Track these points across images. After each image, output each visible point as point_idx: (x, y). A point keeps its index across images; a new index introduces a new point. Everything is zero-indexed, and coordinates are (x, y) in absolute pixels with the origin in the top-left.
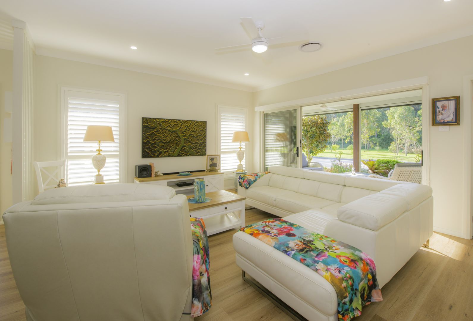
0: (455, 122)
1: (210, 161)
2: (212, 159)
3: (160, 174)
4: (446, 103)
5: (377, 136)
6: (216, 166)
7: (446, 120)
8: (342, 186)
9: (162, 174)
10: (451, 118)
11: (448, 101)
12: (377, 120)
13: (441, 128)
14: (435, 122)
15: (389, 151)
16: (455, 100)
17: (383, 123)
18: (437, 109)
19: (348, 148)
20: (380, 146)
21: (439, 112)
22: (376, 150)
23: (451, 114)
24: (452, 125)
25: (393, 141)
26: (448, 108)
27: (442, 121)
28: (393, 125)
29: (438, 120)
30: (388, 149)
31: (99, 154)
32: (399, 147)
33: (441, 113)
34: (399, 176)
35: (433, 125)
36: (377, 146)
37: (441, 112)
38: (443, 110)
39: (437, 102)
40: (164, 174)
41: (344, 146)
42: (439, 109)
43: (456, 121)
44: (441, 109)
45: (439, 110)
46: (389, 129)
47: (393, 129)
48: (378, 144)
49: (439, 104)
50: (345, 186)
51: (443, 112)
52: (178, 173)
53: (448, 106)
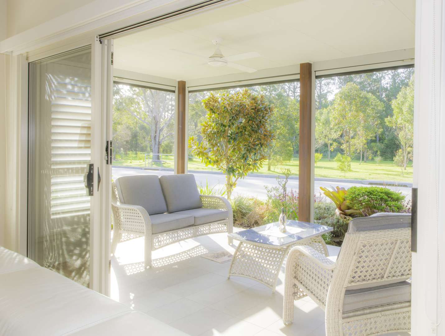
5: (380, 140)
12: (378, 116)
15: (395, 163)
17: (386, 120)
19: (336, 158)
20: (381, 156)
22: (375, 163)
25: (401, 148)
28: (401, 124)
30: (393, 160)
32: (408, 157)
34: (360, 259)
36: (377, 155)
41: (330, 156)
46: (396, 130)
47: (400, 129)
48: (379, 153)
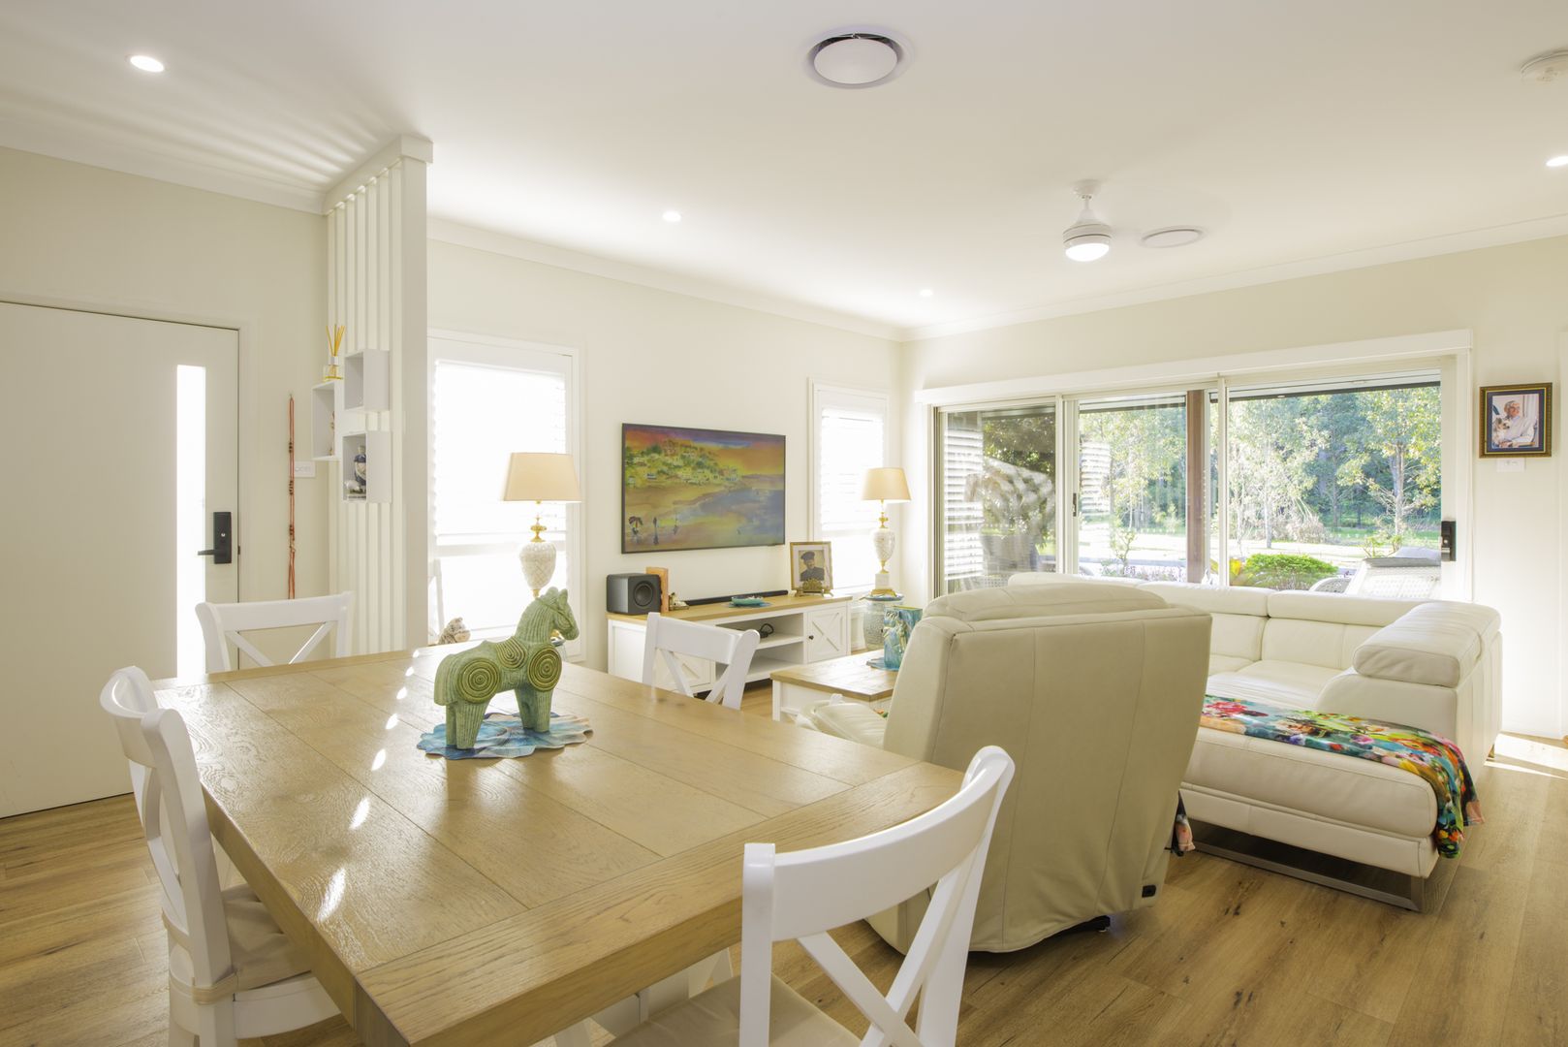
0: (1540, 448)
1: (802, 561)
2: (807, 557)
3: (679, 601)
4: (1517, 399)
6: (823, 579)
7: (1518, 442)
8: (1259, 618)
9: (684, 604)
10: (1529, 438)
11: (1522, 396)
13: (1501, 464)
14: (1488, 449)
16: (1541, 393)
18: (1493, 413)
21: (1500, 421)
23: (1527, 429)
24: (1533, 455)
26: (1521, 414)
27: (1506, 446)
29: (1497, 443)
31: (537, 538)
32: (1243, 520)
33: (1505, 425)
35: (1483, 455)
37: (1504, 422)
38: (1508, 417)
39: (1494, 397)
40: (691, 603)
42: (1497, 413)
43: (1542, 447)
44: (1503, 414)
45: (1498, 416)
49: (1499, 402)
50: (1268, 617)
51: (1509, 423)
52: (727, 599)
53: (1521, 406)
